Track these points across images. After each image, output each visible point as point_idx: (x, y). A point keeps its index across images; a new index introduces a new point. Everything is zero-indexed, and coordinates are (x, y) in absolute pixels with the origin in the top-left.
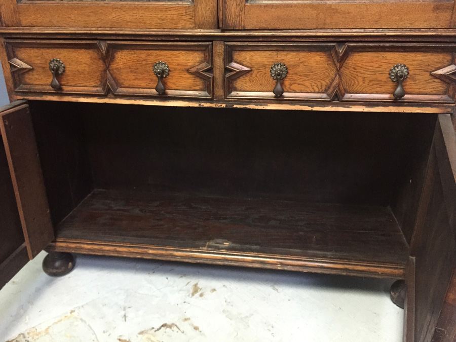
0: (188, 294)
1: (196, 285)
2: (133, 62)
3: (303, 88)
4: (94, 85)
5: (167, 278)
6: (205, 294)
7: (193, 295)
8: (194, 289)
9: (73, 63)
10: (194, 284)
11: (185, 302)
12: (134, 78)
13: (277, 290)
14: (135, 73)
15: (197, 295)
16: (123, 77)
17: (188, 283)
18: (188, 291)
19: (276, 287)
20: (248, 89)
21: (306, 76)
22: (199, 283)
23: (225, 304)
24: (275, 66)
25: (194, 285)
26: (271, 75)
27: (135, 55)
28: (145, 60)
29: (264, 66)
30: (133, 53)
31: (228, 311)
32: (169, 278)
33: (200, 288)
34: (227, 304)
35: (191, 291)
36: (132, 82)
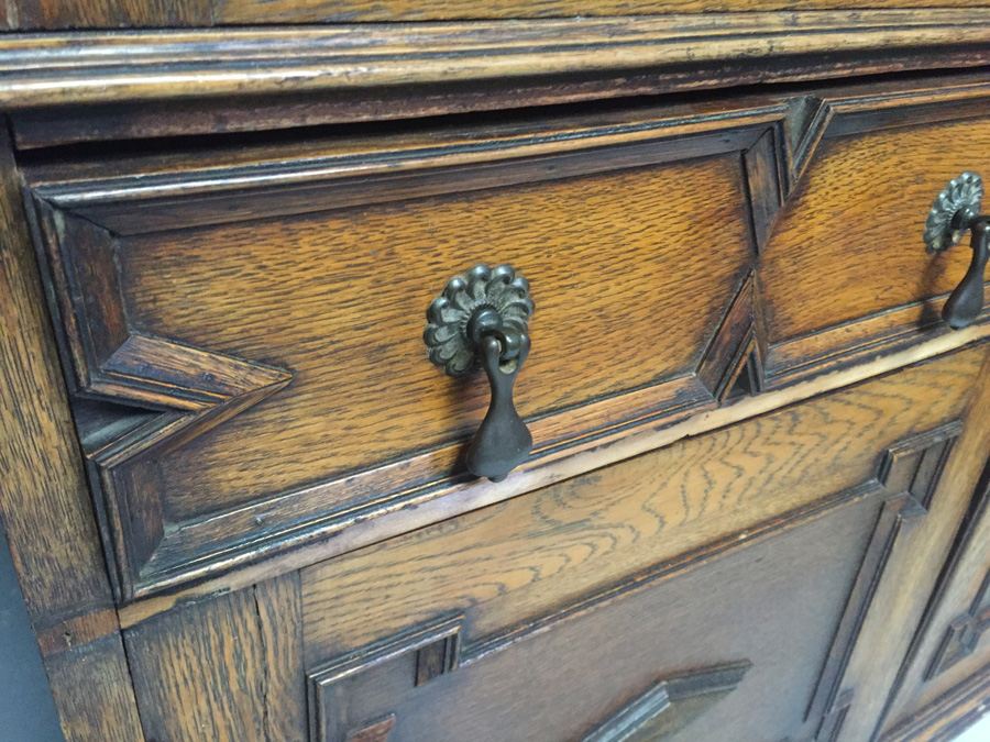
2: (873, 196)
4: (660, 368)
9: (586, 276)
12: (843, 278)
14: (858, 252)
16: (804, 286)
27: (895, 159)
28: (919, 178)
30: (891, 148)
36: (829, 299)
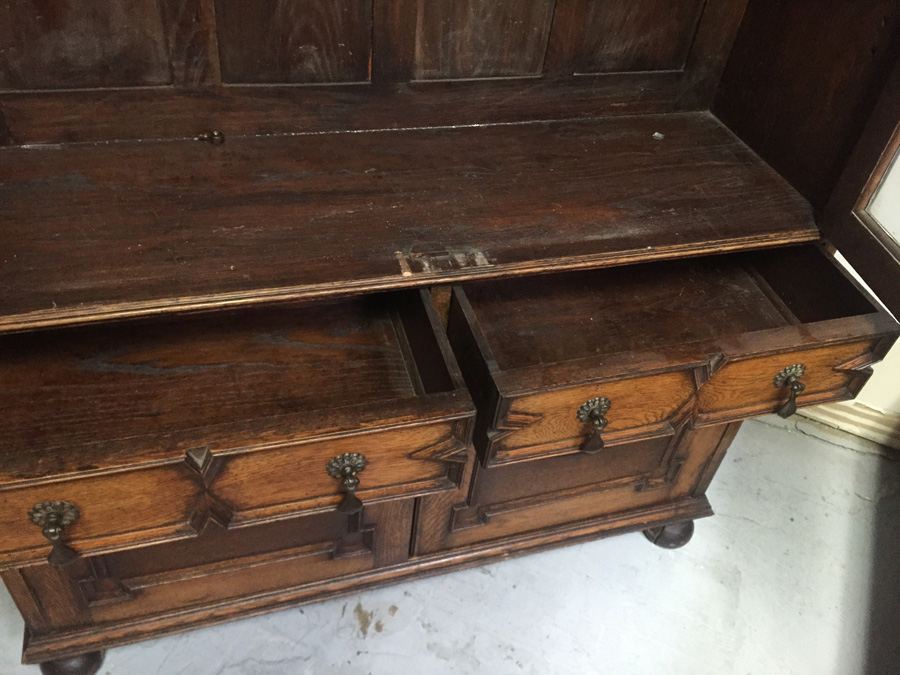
0: (355, 634)
1: (359, 609)
3: (629, 423)
5: (302, 612)
6: (383, 622)
7: (364, 630)
8: (360, 618)
10: (354, 608)
11: (358, 653)
13: (489, 572)
15: (371, 629)
17: (344, 608)
18: (352, 626)
19: (486, 567)
20: (528, 443)
21: (641, 406)
22: (362, 603)
23: (424, 631)
24: (588, 403)
25: (355, 611)
26: (578, 417)
29: (569, 408)
31: (435, 644)
32: (304, 609)
33: (370, 611)
34: (429, 631)
35: (357, 624)
